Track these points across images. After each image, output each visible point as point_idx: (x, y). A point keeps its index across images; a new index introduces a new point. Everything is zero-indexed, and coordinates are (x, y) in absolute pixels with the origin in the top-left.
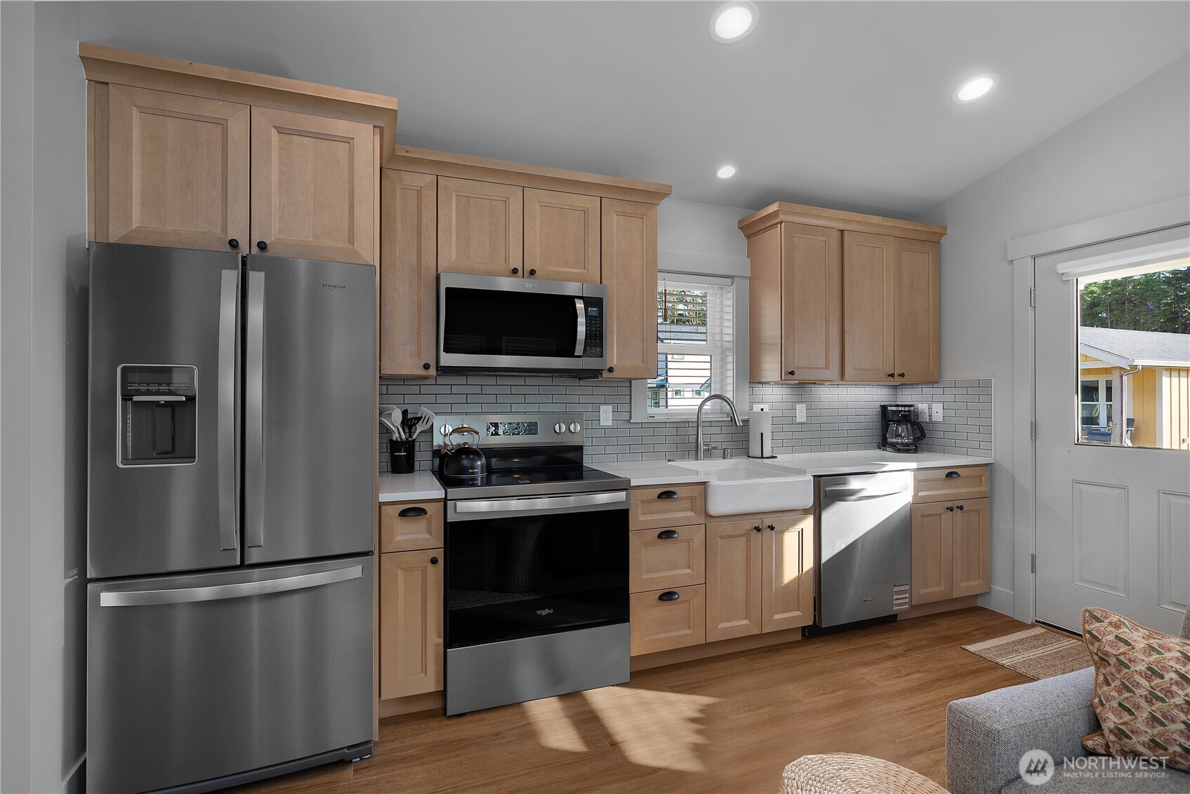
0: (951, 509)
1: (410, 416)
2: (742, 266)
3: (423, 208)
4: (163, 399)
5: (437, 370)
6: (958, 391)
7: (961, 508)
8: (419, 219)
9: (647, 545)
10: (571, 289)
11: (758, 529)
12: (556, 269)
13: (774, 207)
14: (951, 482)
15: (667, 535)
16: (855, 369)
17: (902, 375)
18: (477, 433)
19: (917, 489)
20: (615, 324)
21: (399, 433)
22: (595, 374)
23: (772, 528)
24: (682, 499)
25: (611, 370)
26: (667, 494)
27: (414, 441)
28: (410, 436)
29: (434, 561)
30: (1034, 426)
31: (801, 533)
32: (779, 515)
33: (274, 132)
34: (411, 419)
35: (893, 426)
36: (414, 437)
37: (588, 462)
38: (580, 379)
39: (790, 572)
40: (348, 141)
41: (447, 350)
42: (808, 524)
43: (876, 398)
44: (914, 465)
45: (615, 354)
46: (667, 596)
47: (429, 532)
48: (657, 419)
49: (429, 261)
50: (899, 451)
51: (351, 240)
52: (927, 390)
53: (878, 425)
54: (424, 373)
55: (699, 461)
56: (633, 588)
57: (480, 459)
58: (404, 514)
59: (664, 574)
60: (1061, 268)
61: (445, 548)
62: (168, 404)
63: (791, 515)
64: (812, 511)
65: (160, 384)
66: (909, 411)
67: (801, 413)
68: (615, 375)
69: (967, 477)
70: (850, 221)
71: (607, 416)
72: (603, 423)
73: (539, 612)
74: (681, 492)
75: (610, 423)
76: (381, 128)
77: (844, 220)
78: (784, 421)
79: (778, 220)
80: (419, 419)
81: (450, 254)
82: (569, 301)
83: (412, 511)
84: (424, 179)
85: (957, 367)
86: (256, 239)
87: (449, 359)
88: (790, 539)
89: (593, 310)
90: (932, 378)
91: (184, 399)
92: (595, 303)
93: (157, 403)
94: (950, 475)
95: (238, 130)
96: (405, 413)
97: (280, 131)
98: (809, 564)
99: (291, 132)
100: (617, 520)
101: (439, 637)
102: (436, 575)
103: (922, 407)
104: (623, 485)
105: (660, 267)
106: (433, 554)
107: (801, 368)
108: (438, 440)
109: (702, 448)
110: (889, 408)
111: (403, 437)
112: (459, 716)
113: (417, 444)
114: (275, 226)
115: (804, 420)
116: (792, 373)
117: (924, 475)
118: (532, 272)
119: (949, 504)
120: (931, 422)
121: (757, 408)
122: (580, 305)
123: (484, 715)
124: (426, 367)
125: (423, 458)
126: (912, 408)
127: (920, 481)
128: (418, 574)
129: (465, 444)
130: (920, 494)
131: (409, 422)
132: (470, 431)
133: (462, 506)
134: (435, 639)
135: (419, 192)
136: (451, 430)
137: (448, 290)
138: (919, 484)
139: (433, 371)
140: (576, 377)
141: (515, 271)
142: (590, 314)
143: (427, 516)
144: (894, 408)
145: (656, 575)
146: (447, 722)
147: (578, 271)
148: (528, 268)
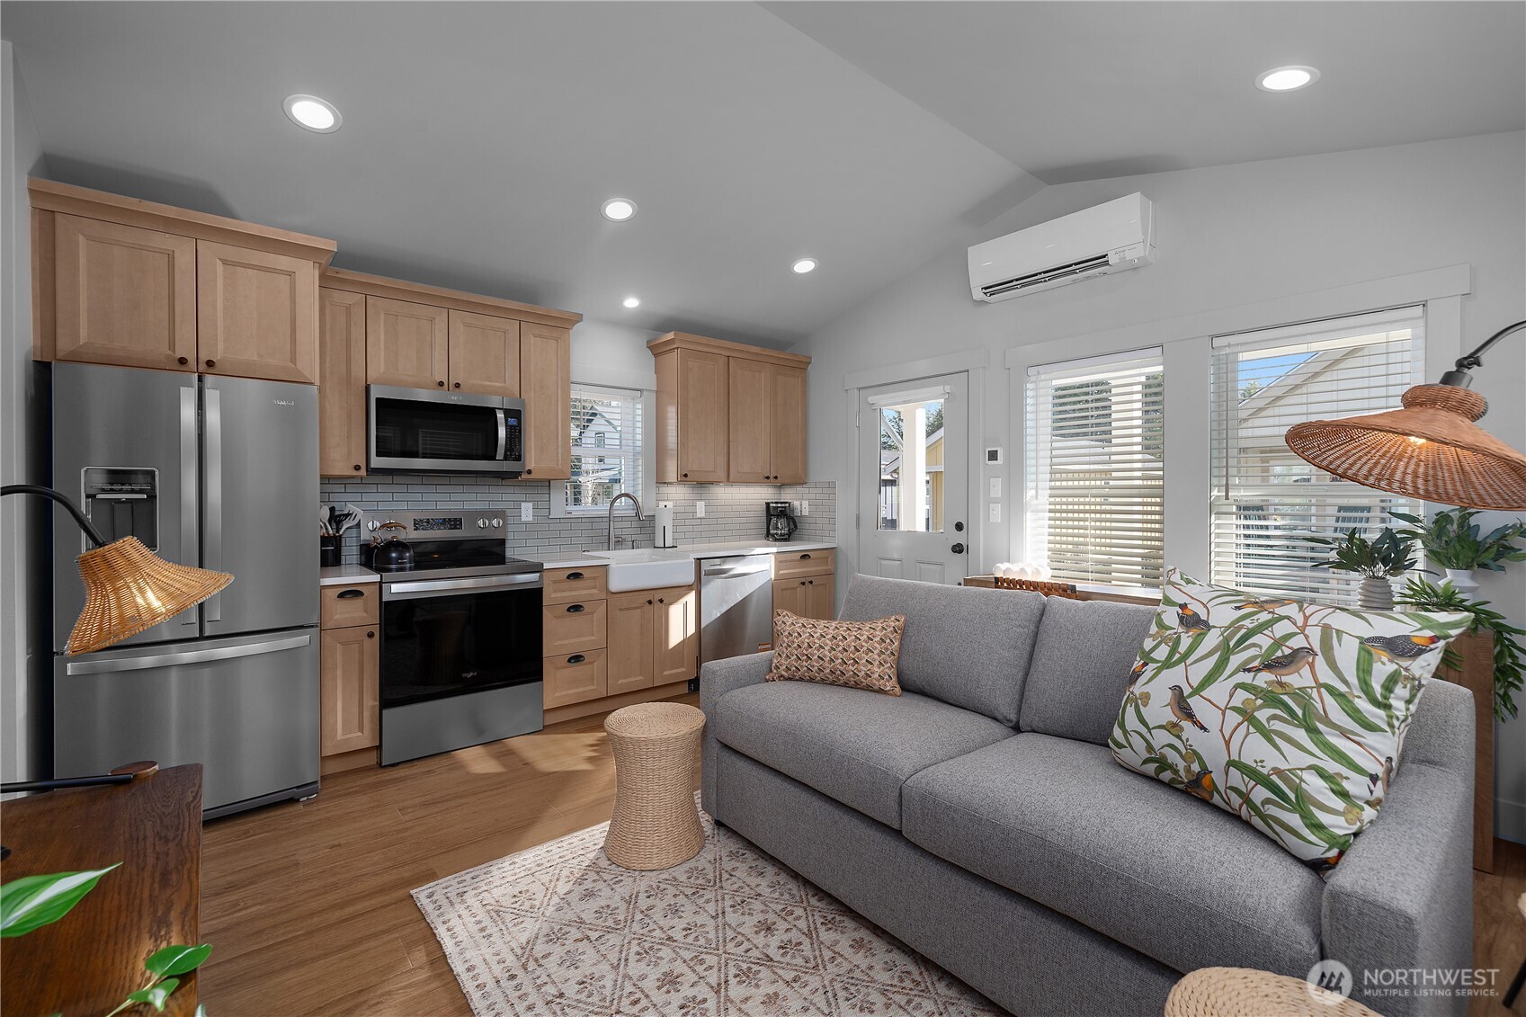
0: (803, 583)
1: (337, 513)
2: (650, 381)
3: (352, 323)
4: (123, 497)
5: (367, 471)
6: (820, 490)
7: (811, 582)
8: (348, 333)
9: (557, 617)
10: (493, 402)
11: (650, 602)
12: (479, 382)
13: (670, 336)
14: (805, 562)
15: (576, 608)
16: (738, 472)
17: (776, 478)
18: (405, 528)
19: (778, 569)
20: (533, 433)
21: (326, 529)
22: (515, 475)
23: (661, 601)
24: (588, 579)
25: (529, 472)
26: (575, 575)
27: (340, 536)
28: (338, 532)
29: (371, 635)
30: (858, 518)
31: (686, 605)
32: (669, 590)
33: (219, 263)
34: (340, 516)
35: (774, 520)
36: (341, 533)
37: (509, 553)
38: (503, 479)
39: (676, 637)
40: (291, 274)
41: (379, 454)
42: (691, 598)
43: (764, 496)
44: (775, 550)
45: (534, 458)
46: (576, 659)
47: (366, 611)
48: (575, 514)
49: (358, 372)
50: (776, 540)
51: (293, 359)
52: (799, 489)
53: (764, 519)
54: (355, 473)
55: (611, 552)
56: (545, 653)
57: (408, 550)
58: (341, 596)
59: (572, 641)
60: (871, 399)
61: (380, 624)
62: (128, 501)
63: (678, 591)
64: (695, 586)
65: (123, 484)
66: (785, 507)
67: (701, 510)
68: (532, 476)
69: (816, 559)
70: (734, 350)
71: (527, 512)
72: (524, 519)
73: (464, 675)
74: (586, 573)
75: (530, 519)
76: (320, 264)
77: (729, 349)
78: (683, 517)
79: (675, 346)
80: (348, 515)
81: (377, 368)
82: (491, 412)
83: (351, 593)
84: (355, 298)
85: (818, 472)
86: (204, 357)
87: (377, 462)
88: (675, 611)
89: (512, 421)
90: (799, 481)
91: (145, 496)
92: (514, 414)
93: (118, 501)
94: (804, 557)
95: (184, 260)
96: (332, 510)
97: (225, 262)
98: (691, 630)
99: (235, 264)
100: (532, 598)
101: (375, 700)
102: (373, 647)
103: (796, 504)
104: (537, 568)
105: (572, 379)
106: (369, 629)
107: (693, 471)
108: (365, 536)
109: (613, 540)
110: (771, 505)
111: (331, 532)
112: (393, 765)
113: (343, 540)
114: (221, 346)
115: (703, 515)
116: (686, 475)
117: (783, 557)
118: (457, 385)
119: (803, 580)
120: (802, 516)
121: (662, 504)
122: (500, 415)
123: (416, 763)
124: (357, 468)
125: (351, 552)
126: (787, 505)
127: (780, 562)
128: (355, 647)
129: (393, 538)
130: (781, 572)
131: (336, 519)
132: (397, 526)
133: (395, 588)
134: (371, 702)
135: (348, 308)
136: (379, 525)
137: (378, 400)
138: (779, 564)
139: (363, 472)
140: (498, 477)
141: (441, 384)
142: (509, 424)
143: (364, 597)
144: (774, 505)
145: (566, 642)
146: (384, 770)
147: (499, 384)
148: (453, 381)
